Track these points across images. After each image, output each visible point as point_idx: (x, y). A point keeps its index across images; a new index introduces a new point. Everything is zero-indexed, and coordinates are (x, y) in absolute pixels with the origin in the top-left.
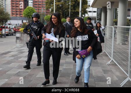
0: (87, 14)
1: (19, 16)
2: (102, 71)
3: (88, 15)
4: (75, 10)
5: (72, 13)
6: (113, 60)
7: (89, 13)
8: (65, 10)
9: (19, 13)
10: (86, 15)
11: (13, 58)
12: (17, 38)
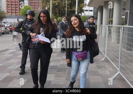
0: (84, 12)
1: (14, 15)
2: (96, 66)
3: (85, 14)
4: (71, 8)
5: (68, 12)
6: (107, 57)
7: (85, 12)
8: (61, 9)
9: (14, 11)
10: (83, 14)
11: (12, 55)
12: (14, 36)
